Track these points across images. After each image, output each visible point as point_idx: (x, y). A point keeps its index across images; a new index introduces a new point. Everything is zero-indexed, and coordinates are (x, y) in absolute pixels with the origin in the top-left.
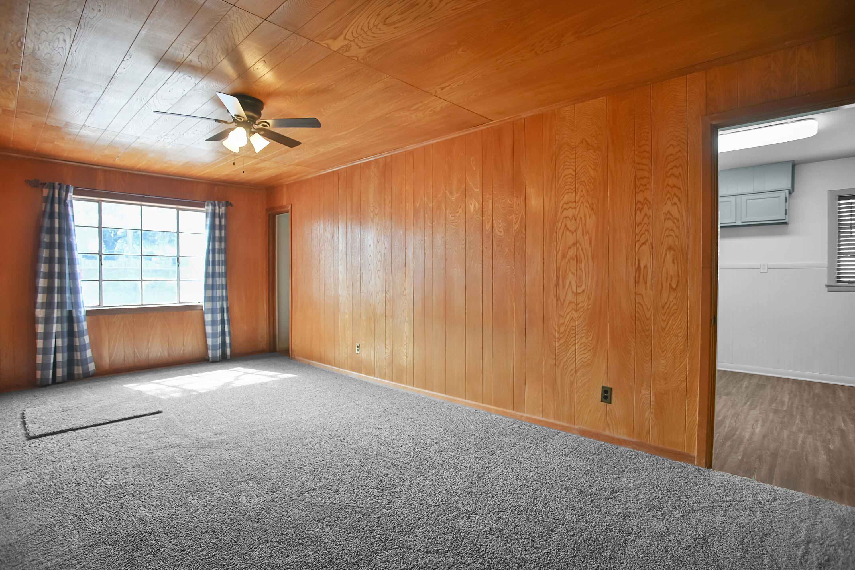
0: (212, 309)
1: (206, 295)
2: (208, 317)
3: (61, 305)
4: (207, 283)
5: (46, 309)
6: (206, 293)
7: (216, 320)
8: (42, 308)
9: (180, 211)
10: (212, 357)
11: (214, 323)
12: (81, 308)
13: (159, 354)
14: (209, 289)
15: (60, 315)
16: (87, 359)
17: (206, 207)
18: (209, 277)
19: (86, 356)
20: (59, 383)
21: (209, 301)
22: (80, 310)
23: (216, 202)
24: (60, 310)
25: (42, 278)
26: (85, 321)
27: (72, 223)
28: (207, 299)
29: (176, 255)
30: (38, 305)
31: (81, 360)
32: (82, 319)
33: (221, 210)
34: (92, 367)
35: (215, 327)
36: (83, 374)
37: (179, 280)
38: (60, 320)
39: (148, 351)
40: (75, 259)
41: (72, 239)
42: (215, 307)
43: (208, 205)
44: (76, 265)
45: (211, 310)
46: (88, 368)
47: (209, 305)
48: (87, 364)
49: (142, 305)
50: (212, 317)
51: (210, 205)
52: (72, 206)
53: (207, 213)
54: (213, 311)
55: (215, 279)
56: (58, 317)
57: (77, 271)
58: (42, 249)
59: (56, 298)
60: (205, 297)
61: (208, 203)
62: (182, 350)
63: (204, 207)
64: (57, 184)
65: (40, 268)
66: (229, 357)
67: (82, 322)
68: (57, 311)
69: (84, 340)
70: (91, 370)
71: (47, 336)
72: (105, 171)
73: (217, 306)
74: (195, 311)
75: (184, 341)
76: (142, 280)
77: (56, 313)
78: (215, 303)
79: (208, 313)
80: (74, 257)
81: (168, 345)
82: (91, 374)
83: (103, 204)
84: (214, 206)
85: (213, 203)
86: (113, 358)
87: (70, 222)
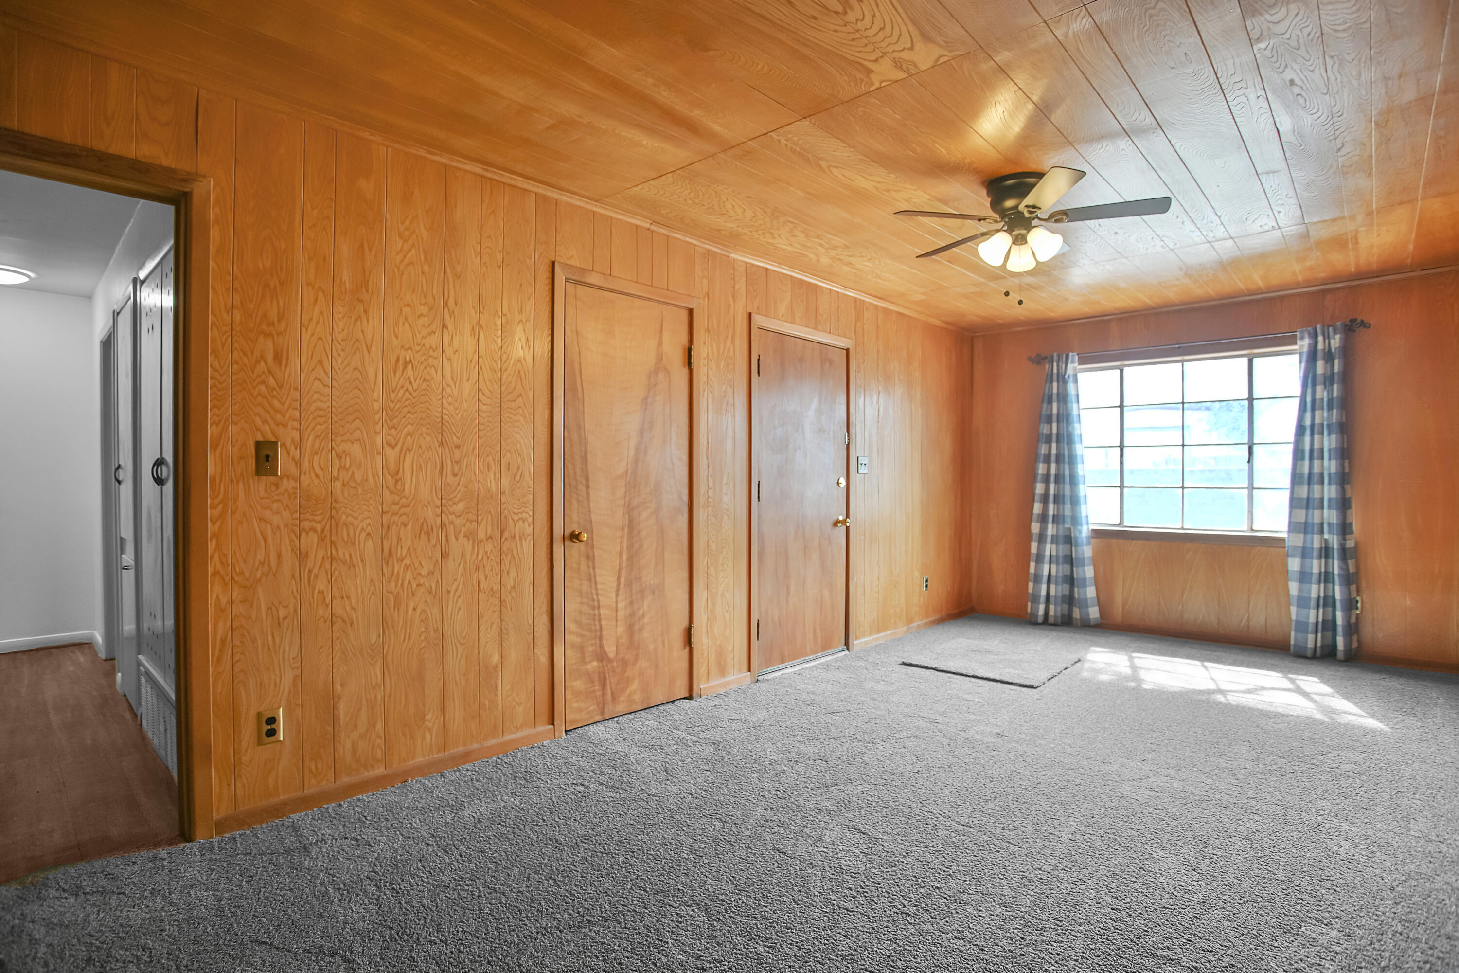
0: (1304, 548)
1: (1293, 520)
2: (1294, 564)
3: (1057, 519)
4: (1295, 496)
5: (1041, 523)
6: (1293, 514)
7: (1308, 570)
8: (1037, 522)
9: (1256, 361)
10: (1295, 645)
11: (1304, 577)
12: (1081, 525)
13: (1201, 617)
14: (1300, 508)
15: (1055, 533)
16: (1086, 600)
17: (1298, 341)
18: (1301, 483)
19: (1086, 595)
20: (1051, 625)
21: (1299, 532)
22: (1079, 528)
23: (1319, 327)
24: (1055, 525)
25: (1040, 482)
26: (1089, 544)
27: (1075, 406)
28: (1293, 527)
29: (1246, 441)
30: (1034, 517)
31: (1078, 599)
32: (1082, 541)
33: (1332, 342)
34: (1094, 613)
35: (1306, 586)
36: (1081, 619)
37: (1251, 488)
38: (1055, 540)
39: (1182, 607)
40: (1076, 456)
41: (1073, 428)
42: (1308, 545)
43: (1302, 338)
44: (1077, 463)
45: (1301, 549)
46: (1088, 614)
47: (1298, 540)
48: (1087, 607)
49: (1183, 528)
50: (1302, 565)
51: (1306, 335)
52: (1076, 381)
53: (1301, 354)
54: (1305, 553)
55: (1312, 486)
56: (1052, 536)
57: (1077, 472)
58: (1040, 444)
59: (1051, 509)
60: (1290, 523)
61: (1302, 332)
62: (1246, 618)
63: (1296, 344)
64: (1055, 355)
65: (1038, 469)
66: (1340, 655)
67: (1082, 545)
68: (1053, 527)
69: (1084, 571)
70: (1092, 617)
71: (1039, 558)
72: (1121, 319)
73: (1312, 542)
74: (1276, 550)
75: (1249, 603)
76: (1183, 488)
77: (1051, 530)
78: (1309, 536)
79: (1293, 556)
80: (1074, 453)
81: (1219, 605)
82: (1092, 623)
83: (1126, 370)
84: (1315, 336)
85: (1312, 331)
86: (1127, 607)
87: (1070, 405)
